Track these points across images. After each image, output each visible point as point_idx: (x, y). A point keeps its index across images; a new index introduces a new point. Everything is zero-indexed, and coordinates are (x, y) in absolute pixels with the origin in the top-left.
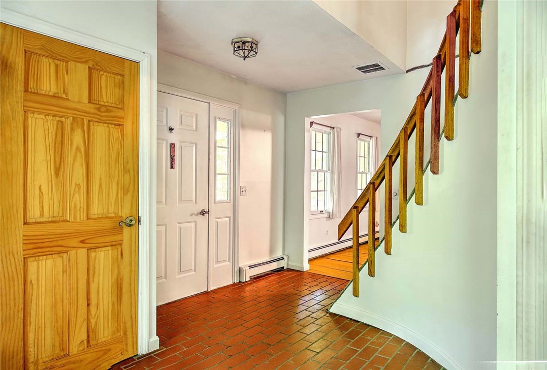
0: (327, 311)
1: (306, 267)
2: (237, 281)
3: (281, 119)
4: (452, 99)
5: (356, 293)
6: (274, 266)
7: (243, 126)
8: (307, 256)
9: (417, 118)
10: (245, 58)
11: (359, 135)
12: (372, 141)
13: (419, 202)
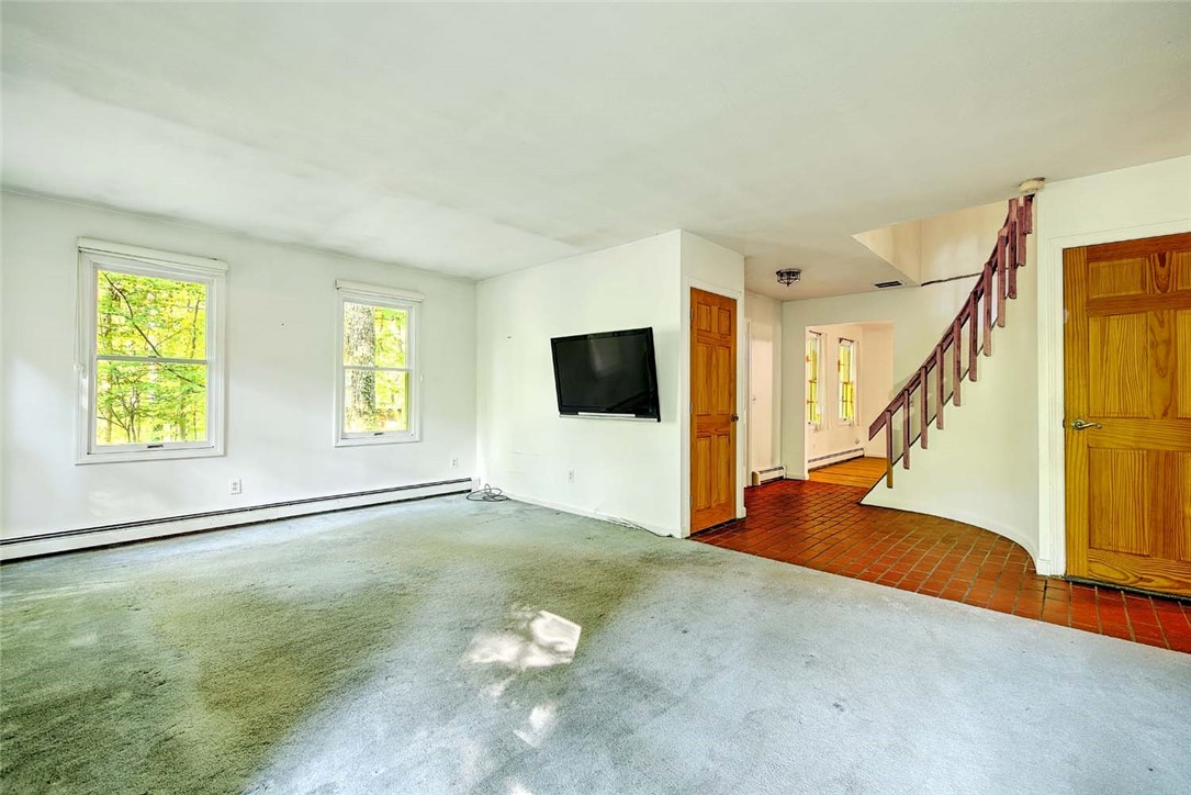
0: (859, 504)
1: (807, 477)
2: (750, 485)
3: (779, 328)
4: (989, 325)
5: (890, 486)
6: (776, 474)
7: (754, 338)
8: (808, 466)
9: (955, 335)
10: (788, 284)
11: (841, 340)
12: (853, 348)
13: (957, 404)
